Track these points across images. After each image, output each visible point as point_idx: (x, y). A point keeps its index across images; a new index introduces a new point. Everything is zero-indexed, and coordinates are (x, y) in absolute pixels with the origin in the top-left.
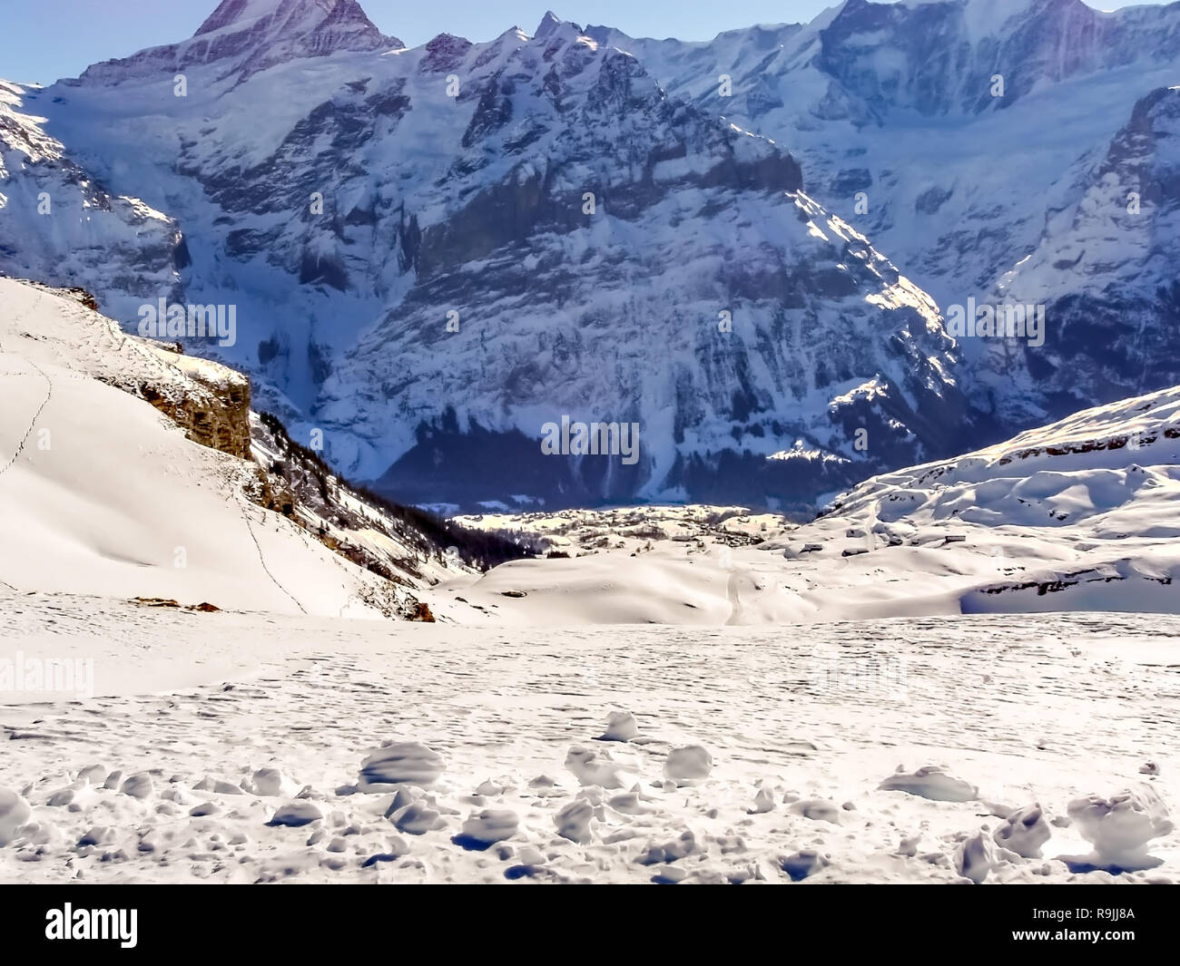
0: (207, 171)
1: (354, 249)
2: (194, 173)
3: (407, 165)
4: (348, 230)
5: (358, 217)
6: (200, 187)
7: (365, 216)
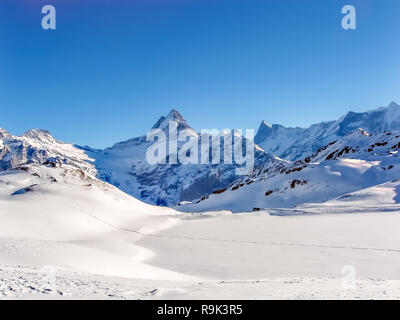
0: (138, 174)
1: (170, 196)
2: (134, 174)
3: (188, 172)
4: (169, 191)
5: (172, 187)
6: (135, 178)
7: (174, 187)
